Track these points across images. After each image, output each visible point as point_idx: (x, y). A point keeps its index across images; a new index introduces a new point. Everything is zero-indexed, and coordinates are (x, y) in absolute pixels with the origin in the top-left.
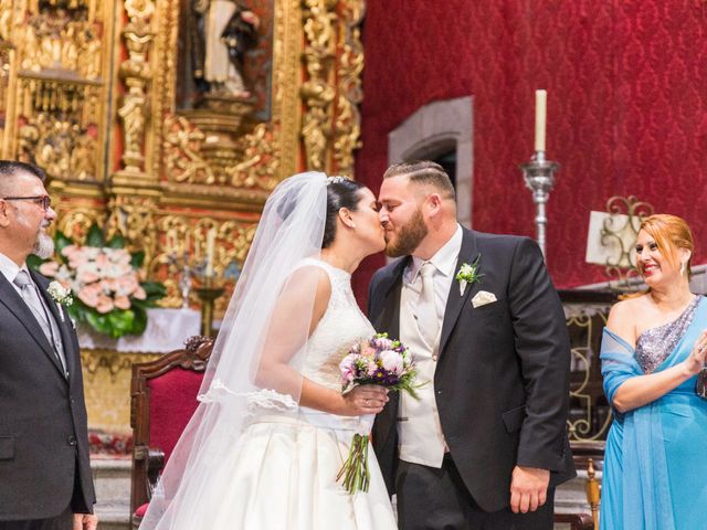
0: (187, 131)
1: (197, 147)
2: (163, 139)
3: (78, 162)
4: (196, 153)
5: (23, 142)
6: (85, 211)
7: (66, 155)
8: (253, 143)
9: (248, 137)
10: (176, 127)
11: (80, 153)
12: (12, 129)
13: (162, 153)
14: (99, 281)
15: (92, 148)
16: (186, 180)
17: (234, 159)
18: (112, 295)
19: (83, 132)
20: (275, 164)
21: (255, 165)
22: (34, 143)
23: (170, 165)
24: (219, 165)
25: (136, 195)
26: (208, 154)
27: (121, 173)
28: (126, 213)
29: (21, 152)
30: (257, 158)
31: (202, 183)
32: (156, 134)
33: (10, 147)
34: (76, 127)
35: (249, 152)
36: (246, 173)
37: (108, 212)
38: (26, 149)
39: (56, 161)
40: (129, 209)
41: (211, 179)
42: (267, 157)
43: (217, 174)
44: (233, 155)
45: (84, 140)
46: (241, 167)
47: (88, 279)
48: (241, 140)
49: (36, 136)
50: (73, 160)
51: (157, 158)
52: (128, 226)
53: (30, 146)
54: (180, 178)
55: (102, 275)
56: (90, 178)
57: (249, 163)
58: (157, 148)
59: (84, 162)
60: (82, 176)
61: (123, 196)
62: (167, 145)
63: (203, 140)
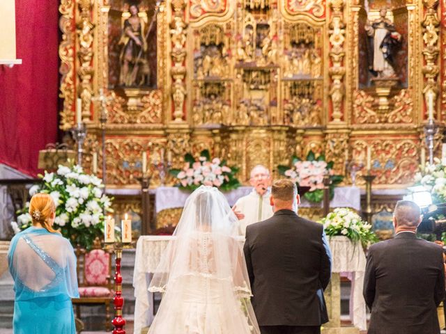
0: (365, 97)
1: (370, 105)
2: (353, 103)
3: (313, 119)
4: (370, 108)
5: (286, 112)
6: (316, 142)
7: (307, 115)
8: (398, 100)
9: (396, 97)
10: (359, 96)
11: (313, 114)
12: (280, 106)
13: (352, 110)
14: (309, 177)
15: (319, 111)
16: (365, 122)
17: (389, 109)
18: (315, 183)
19: (314, 104)
20: (410, 110)
21: (400, 111)
22: (292, 112)
23: (357, 115)
24: (381, 113)
25: (337, 133)
26: (376, 108)
27: (332, 123)
28: (333, 142)
29: (286, 117)
30: (401, 108)
31: (373, 123)
32: (349, 101)
33: (280, 115)
34: (311, 101)
35: (396, 104)
36: (395, 115)
37: (326, 141)
38: (288, 115)
39: (303, 119)
40: (335, 140)
41: (377, 121)
42: (407, 106)
43: (380, 118)
44: (387, 108)
45: (316, 107)
46: (393, 113)
47: (304, 176)
48: (393, 99)
49: (292, 108)
50: (310, 118)
51: (350, 113)
52: (335, 148)
53: (289, 113)
54: (362, 121)
55: (310, 174)
56: (319, 126)
57: (396, 111)
58: (350, 108)
59: (316, 118)
60: (315, 125)
61: (332, 133)
62: (355, 106)
63: (373, 101)
